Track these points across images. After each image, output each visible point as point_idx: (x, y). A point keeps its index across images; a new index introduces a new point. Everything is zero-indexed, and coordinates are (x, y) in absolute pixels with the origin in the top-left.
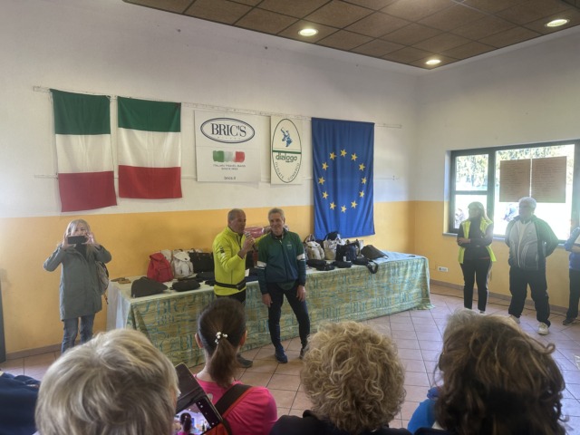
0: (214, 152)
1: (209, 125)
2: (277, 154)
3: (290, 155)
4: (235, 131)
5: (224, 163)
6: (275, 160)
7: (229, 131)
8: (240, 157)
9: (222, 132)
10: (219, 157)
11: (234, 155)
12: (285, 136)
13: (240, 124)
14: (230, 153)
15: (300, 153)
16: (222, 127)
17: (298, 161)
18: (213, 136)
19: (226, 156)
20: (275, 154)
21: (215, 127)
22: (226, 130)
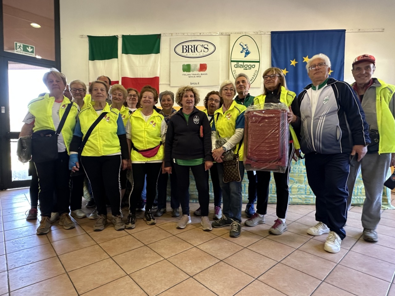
0: (183, 65)
1: (180, 47)
2: (236, 63)
3: (248, 64)
4: (199, 48)
5: (191, 73)
6: (233, 68)
7: (196, 49)
8: (203, 67)
9: (190, 50)
10: (187, 68)
11: (199, 66)
12: (244, 49)
13: (204, 43)
14: (196, 65)
15: (259, 62)
16: (190, 47)
17: (257, 68)
18: (183, 54)
19: (192, 67)
20: (233, 64)
21: (185, 47)
22: (193, 49)
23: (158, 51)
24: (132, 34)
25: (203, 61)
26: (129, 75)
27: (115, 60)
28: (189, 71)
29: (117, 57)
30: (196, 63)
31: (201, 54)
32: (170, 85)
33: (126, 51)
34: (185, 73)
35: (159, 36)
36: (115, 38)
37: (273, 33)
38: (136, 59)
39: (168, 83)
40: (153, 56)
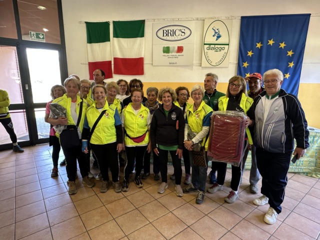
0: (164, 48)
1: (161, 31)
2: (208, 46)
3: (219, 46)
4: (178, 33)
5: (170, 54)
6: (206, 50)
7: (174, 33)
8: (180, 49)
9: (169, 34)
10: (167, 50)
11: (176, 49)
12: (216, 33)
13: (181, 28)
14: (174, 47)
15: (228, 45)
16: (170, 31)
17: (226, 50)
18: (163, 38)
19: (171, 49)
20: (206, 46)
21: (165, 32)
22: (172, 33)
23: (142, 35)
24: (121, 20)
25: (180, 44)
26: (119, 56)
27: (108, 43)
28: (168, 53)
29: (109, 40)
30: (174, 46)
31: (179, 38)
32: (152, 64)
33: (116, 35)
34: (165, 54)
35: (143, 22)
36: (107, 24)
37: (243, 18)
38: (125, 42)
39: (151, 63)
40: (139, 39)
